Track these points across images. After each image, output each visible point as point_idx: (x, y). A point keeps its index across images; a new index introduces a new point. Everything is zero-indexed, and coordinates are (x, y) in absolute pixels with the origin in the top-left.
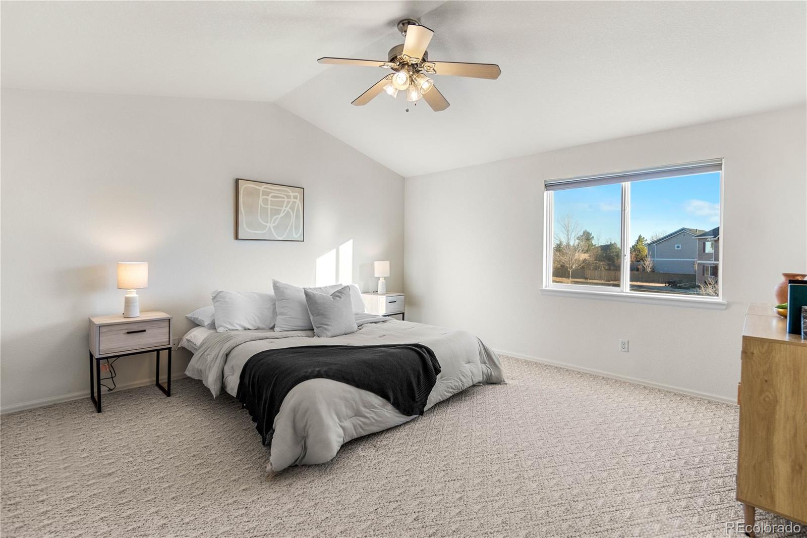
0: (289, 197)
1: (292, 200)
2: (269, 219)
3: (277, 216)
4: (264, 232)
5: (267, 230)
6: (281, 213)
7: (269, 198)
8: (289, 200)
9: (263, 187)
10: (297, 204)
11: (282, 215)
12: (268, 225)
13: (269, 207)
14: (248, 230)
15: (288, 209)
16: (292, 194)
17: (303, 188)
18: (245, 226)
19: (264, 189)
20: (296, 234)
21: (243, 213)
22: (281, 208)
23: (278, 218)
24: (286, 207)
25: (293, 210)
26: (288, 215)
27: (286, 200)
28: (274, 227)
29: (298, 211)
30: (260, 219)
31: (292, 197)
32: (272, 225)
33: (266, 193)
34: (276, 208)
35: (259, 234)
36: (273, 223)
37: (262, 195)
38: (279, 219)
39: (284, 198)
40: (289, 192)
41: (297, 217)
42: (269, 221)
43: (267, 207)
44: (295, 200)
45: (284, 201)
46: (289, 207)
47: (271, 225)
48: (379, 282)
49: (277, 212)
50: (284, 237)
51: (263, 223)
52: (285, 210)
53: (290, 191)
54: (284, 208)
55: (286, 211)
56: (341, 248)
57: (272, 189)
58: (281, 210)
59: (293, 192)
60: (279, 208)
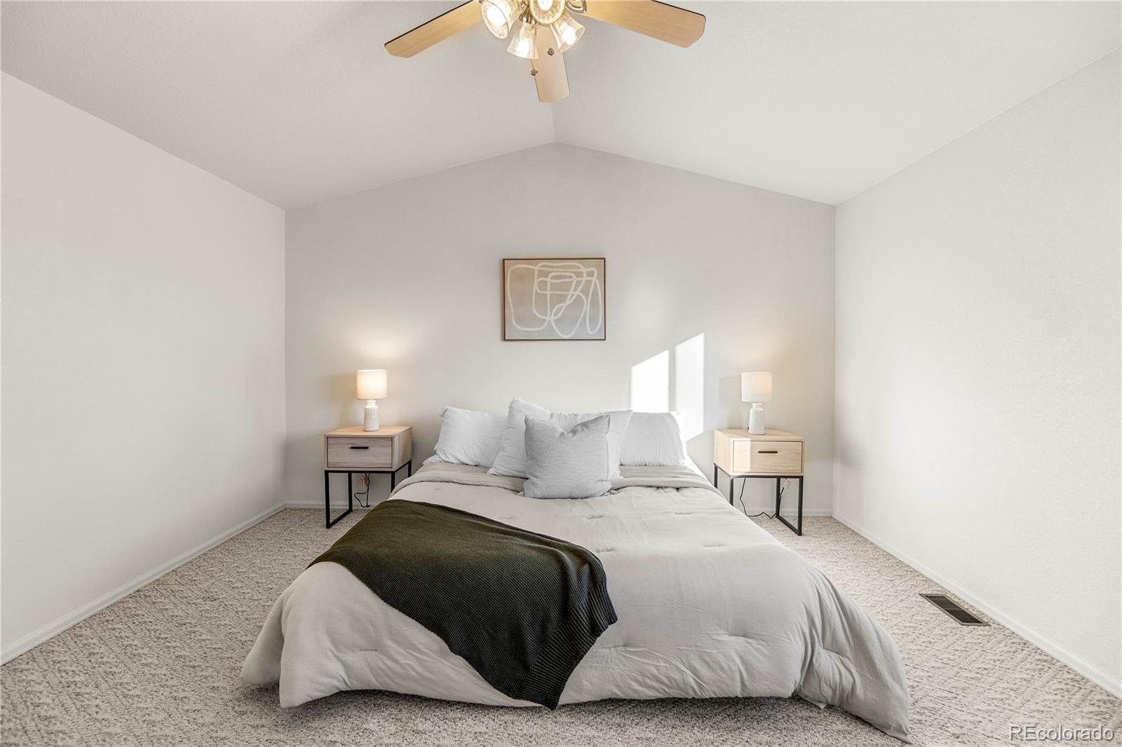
0: (579, 274)
1: (585, 278)
2: (549, 310)
3: (561, 305)
4: (542, 328)
5: (544, 326)
6: (568, 299)
7: (549, 280)
8: (579, 279)
9: (538, 267)
10: (593, 284)
11: (568, 302)
12: (547, 318)
13: (548, 293)
14: (519, 327)
15: (577, 293)
16: (584, 270)
17: (604, 259)
18: (514, 322)
19: (542, 268)
20: (592, 331)
21: (511, 305)
22: (567, 293)
23: (562, 307)
24: (575, 290)
25: (586, 292)
26: (578, 302)
27: (575, 280)
28: (557, 321)
29: (595, 294)
30: (535, 311)
31: (585, 274)
32: (553, 318)
33: (543, 274)
34: (559, 293)
35: (533, 330)
36: (555, 315)
37: (538, 278)
38: (563, 309)
39: (571, 277)
40: (580, 268)
41: (594, 303)
42: (549, 313)
43: (545, 292)
44: (589, 278)
45: (572, 282)
46: (580, 288)
47: (551, 318)
48: (751, 410)
49: (561, 299)
50: (572, 334)
51: (537, 314)
52: (573, 295)
53: (580, 266)
54: (571, 292)
55: (574, 297)
56: (681, 349)
57: (552, 267)
58: (568, 295)
59: (585, 267)
60: (563, 293)
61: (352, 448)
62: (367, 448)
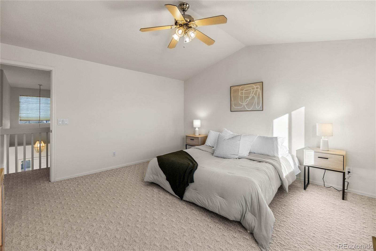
0: (253, 89)
1: (255, 89)
2: (244, 101)
3: (247, 99)
4: (241, 107)
5: (243, 106)
6: (250, 97)
7: (244, 91)
8: (254, 90)
9: (240, 88)
10: (258, 92)
11: (250, 98)
12: (243, 104)
13: (244, 96)
14: (235, 107)
15: (253, 95)
16: (255, 87)
17: (262, 82)
18: (234, 106)
19: (241, 88)
20: (258, 107)
21: (233, 100)
22: (249, 95)
23: (248, 100)
24: (252, 94)
25: (255, 94)
26: (253, 98)
27: (252, 90)
28: (246, 105)
29: (259, 95)
30: (240, 102)
31: (255, 88)
32: (245, 104)
33: (242, 90)
34: (247, 95)
35: (239, 108)
36: (246, 103)
37: (240, 91)
38: (248, 101)
39: (251, 90)
40: (253, 86)
41: (259, 98)
42: (244, 102)
43: (242, 96)
44: (257, 89)
45: (251, 91)
46: (254, 93)
47: (244, 104)
49: (248, 97)
50: (251, 108)
51: (241, 103)
52: (251, 96)
53: (254, 86)
54: (251, 95)
55: (252, 96)
57: (244, 87)
58: (249, 96)
59: (256, 86)
60: (248, 95)
61: (191, 139)
62: (193, 140)
